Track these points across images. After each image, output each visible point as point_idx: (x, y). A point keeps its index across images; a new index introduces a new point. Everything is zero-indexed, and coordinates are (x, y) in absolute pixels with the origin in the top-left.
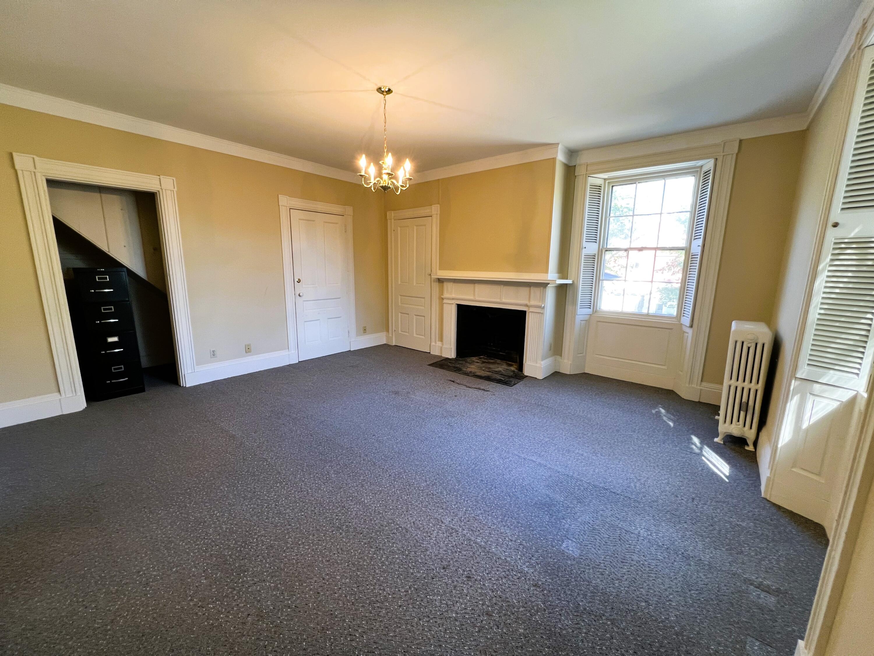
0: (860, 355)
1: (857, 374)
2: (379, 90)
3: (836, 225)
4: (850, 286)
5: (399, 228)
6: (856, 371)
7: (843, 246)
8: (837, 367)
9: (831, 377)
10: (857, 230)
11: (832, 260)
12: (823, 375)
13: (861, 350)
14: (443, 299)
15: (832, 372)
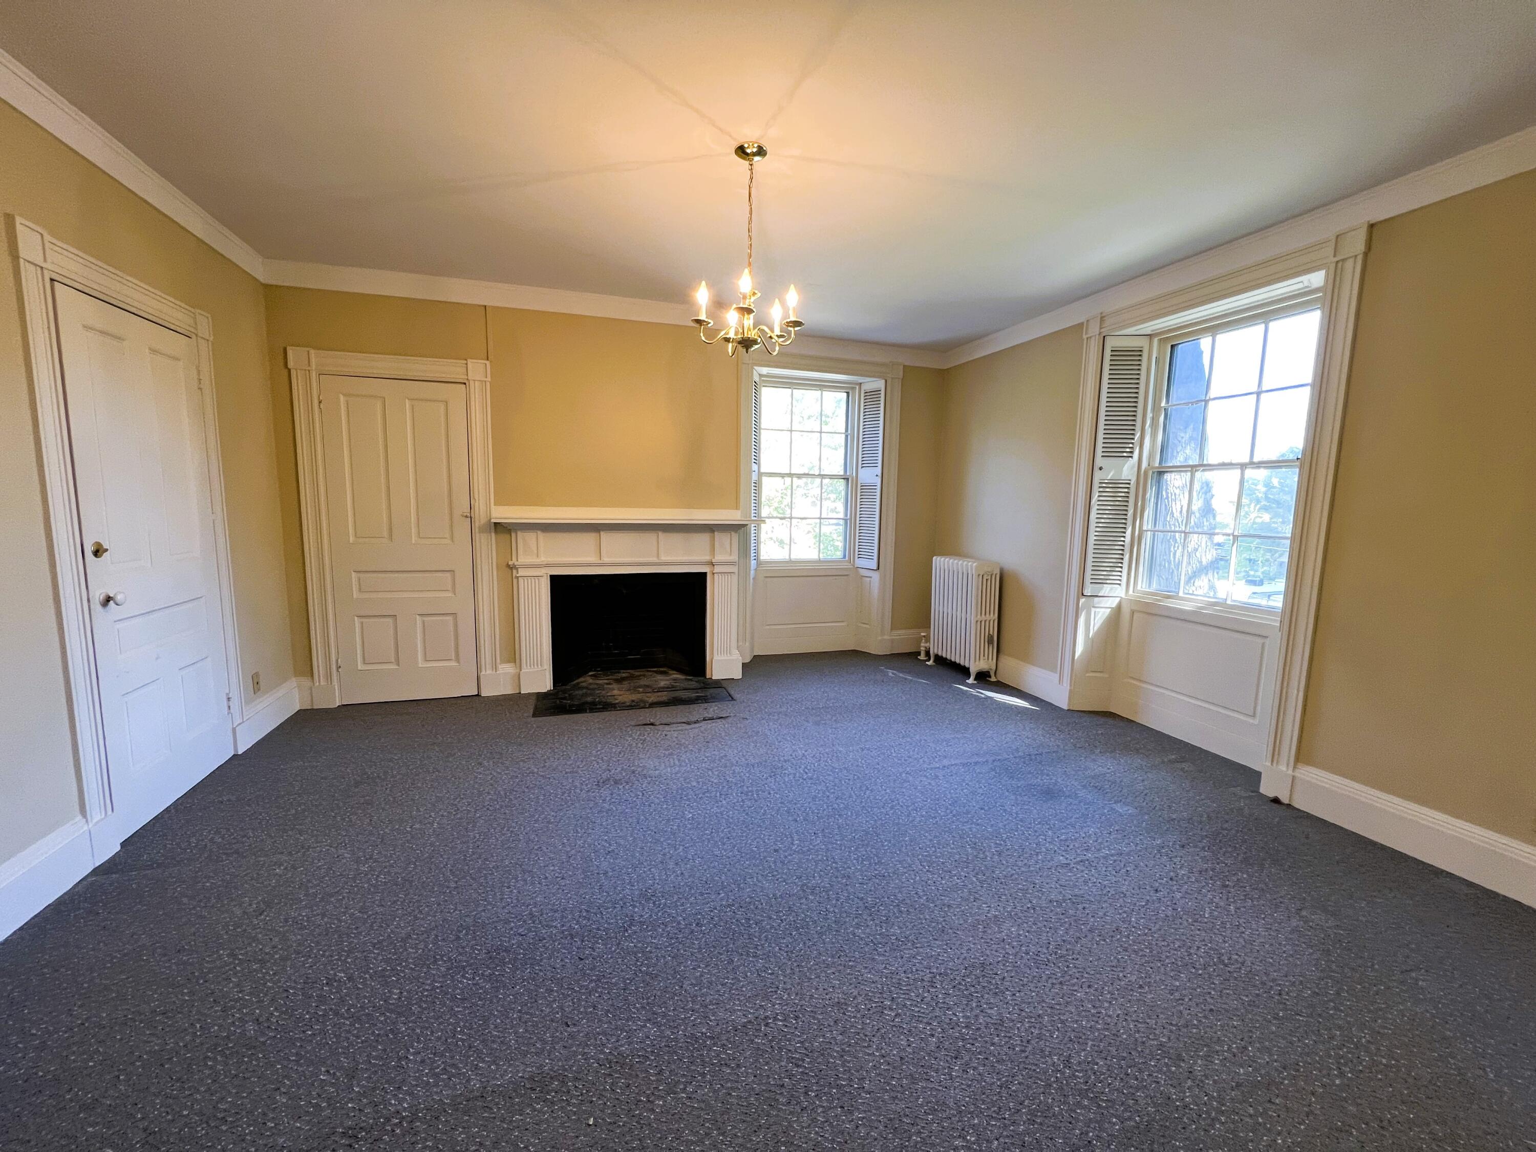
0: (1120, 569)
1: (1119, 584)
2: (741, 151)
3: (1101, 469)
4: (1111, 516)
5: (342, 398)
6: (1118, 582)
7: (1104, 485)
8: (1108, 582)
9: (1106, 590)
10: (1111, 474)
11: (1099, 496)
12: (1101, 589)
13: (1120, 565)
14: (511, 568)
15: (1105, 585)
